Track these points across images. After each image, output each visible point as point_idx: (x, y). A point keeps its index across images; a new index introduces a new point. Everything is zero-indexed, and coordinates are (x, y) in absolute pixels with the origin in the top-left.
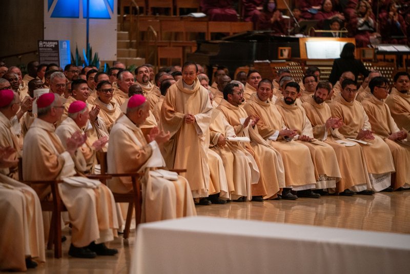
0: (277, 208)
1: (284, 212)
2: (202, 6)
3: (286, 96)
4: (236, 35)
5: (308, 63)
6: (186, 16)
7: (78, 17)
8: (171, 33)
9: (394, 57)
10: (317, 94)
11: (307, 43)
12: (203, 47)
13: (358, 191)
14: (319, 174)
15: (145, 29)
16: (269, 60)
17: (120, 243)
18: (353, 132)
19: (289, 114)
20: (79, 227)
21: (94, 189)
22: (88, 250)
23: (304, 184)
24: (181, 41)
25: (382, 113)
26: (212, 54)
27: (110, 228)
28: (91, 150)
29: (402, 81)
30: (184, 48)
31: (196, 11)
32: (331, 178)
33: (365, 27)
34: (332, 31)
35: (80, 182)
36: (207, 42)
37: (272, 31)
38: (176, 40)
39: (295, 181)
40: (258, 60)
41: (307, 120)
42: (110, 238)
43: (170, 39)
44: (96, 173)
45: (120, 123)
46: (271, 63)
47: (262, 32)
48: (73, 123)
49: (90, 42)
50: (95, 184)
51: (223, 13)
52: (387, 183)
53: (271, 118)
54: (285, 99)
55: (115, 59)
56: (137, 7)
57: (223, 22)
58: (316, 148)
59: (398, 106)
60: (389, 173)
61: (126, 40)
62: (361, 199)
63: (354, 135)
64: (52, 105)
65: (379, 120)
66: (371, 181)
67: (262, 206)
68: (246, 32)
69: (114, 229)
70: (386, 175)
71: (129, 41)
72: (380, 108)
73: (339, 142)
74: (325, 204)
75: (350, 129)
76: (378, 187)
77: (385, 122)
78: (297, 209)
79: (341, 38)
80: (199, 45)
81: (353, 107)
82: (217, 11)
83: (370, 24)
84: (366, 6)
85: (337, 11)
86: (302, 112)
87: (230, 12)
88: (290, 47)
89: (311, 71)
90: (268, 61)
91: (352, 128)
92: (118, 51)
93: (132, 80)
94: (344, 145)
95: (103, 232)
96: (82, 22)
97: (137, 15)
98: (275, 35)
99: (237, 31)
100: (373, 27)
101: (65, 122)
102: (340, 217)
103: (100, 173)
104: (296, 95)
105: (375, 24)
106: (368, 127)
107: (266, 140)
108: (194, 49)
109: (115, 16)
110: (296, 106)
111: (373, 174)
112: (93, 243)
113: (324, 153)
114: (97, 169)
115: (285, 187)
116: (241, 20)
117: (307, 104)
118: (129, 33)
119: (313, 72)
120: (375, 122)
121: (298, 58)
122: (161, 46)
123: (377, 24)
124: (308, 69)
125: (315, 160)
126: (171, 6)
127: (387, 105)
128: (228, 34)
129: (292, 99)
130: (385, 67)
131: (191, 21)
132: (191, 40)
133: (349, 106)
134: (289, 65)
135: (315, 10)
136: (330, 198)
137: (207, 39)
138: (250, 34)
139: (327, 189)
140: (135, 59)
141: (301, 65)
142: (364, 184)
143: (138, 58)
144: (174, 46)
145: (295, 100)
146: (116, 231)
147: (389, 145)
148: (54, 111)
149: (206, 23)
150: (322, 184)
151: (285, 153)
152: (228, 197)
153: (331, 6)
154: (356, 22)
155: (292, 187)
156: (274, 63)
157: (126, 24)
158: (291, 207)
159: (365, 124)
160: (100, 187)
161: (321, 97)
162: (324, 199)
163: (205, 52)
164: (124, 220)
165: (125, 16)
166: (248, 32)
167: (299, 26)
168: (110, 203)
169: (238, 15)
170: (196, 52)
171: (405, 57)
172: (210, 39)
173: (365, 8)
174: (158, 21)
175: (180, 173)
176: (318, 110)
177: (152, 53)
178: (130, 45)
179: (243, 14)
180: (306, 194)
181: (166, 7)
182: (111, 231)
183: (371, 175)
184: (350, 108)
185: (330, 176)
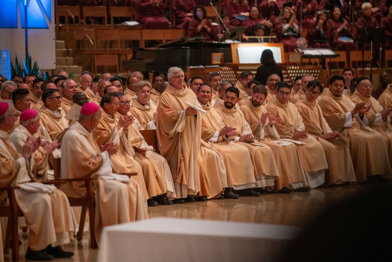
0: (220, 207)
1: (227, 211)
2: (134, 14)
3: (226, 100)
4: (169, 42)
5: (240, 68)
6: (120, 25)
7: (17, 28)
8: (106, 41)
9: (317, 60)
10: (255, 98)
11: (238, 49)
12: (138, 55)
13: (295, 188)
14: (258, 173)
15: (81, 38)
16: (204, 66)
17: (74, 246)
18: (288, 132)
19: (229, 117)
20: (36, 231)
21: (49, 194)
22: (45, 253)
23: (245, 183)
24: (116, 49)
25: (315, 113)
26: (147, 61)
27: (66, 231)
28: (43, 154)
29: (337, 85)
30: (119, 55)
31: (129, 20)
32: (270, 177)
33: (290, 33)
34: (257, 37)
35: (36, 188)
36: (142, 49)
37: (204, 38)
38: (111, 48)
39: (236, 181)
40: (193, 66)
41: (246, 122)
42: (67, 241)
43: (105, 47)
44: (49, 179)
45: (73, 129)
46: (205, 68)
47: (194, 39)
48: (25, 130)
49: (29, 52)
50: (50, 189)
51: (156, 21)
52: (321, 179)
53: (211, 120)
54: (225, 103)
55: (54, 67)
56: (73, 17)
57: (156, 30)
58: (255, 148)
59: (330, 108)
60: (323, 170)
61: (63, 48)
62: (297, 196)
63: (290, 135)
64: (7, 114)
65: (312, 120)
66: (307, 178)
67: (206, 206)
68: (180, 40)
69: (70, 232)
70: (320, 172)
71: (65, 50)
72: (312, 109)
73: (275, 142)
74: (264, 202)
75: (286, 129)
76: (312, 184)
77: (317, 122)
78: (239, 208)
79: (270, 44)
80: (134, 53)
81: (287, 109)
82: (150, 19)
83: (294, 30)
84: (290, 12)
85: (264, 18)
86: (241, 115)
87: (163, 21)
88: (222, 52)
89: (244, 76)
90: (202, 66)
91: (288, 129)
92: (57, 60)
93: (76, 87)
94: (281, 144)
95: (59, 235)
96: (20, 32)
97: (73, 25)
98: (209, 42)
99: (169, 38)
100: (297, 32)
101: (17, 129)
102: (278, 214)
103: (53, 179)
104: (235, 100)
105: (299, 29)
106: (302, 127)
107: (207, 142)
108: (130, 56)
109: (52, 26)
110: (235, 110)
111: (308, 172)
112: (50, 246)
113: (262, 153)
114: (50, 174)
115: (227, 187)
116: (173, 28)
117: (245, 107)
118: (65, 42)
119: (247, 76)
120: (308, 122)
121: (231, 63)
122: (97, 54)
123: (301, 29)
124: (242, 74)
125: (254, 160)
126: (105, 15)
127: (319, 106)
128: (161, 41)
129: (232, 104)
130: (312, 70)
131: (125, 29)
132: (126, 48)
133: (284, 108)
134: (222, 70)
135: (243, 16)
136: (269, 196)
137: (141, 47)
138: (184, 41)
139: (266, 187)
140: (72, 66)
141: (233, 70)
142: (300, 182)
143: (75, 66)
144: (109, 54)
145: (235, 105)
146: (72, 234)
147: (323, 144)
148: (8, 120)
149: (139, 31)
150: (261, 182)
151: (227, 154)
152: (176, 197)
153: (258, 13)
154: (281, 28)
155: (233, 187)
156: (208, 68)
157: (62, 34)
158: (233, 205)
159: (299, 124)
160: (55, 191)
161: (258, 101)
162: (263, 197)
163: (141, 59)
164: (78, 223)
165: (61, 25)
166: (182, 39)
167: (229, 33)
168: (65, 206)
169: (170, 23)
170: (132, 59)
171: (328, 60)
172: (144, 46)
173: (289, 14)
174: (93, 30)
175: (131, 177)
176: (256, 112)
177: (89, 61)
178: (67, 54)
179: (174, 22)
180: (247, 193)
181: (100, 16)
182: (67, 234)
183: (307, 173)
184: (285, 110)
185: (268, 175)
